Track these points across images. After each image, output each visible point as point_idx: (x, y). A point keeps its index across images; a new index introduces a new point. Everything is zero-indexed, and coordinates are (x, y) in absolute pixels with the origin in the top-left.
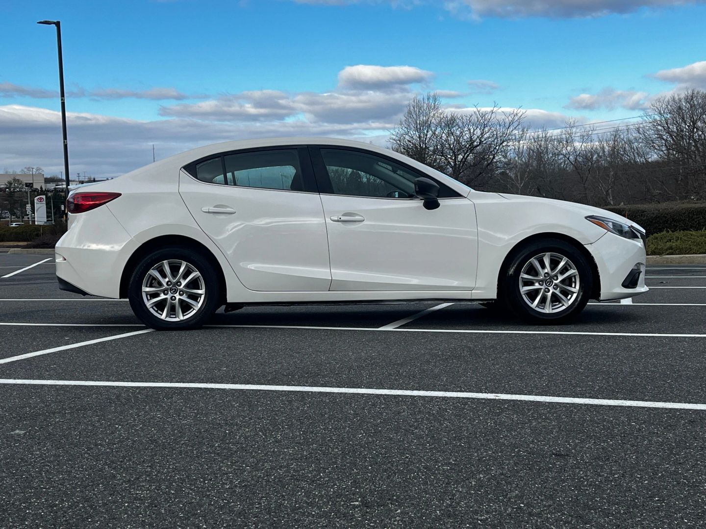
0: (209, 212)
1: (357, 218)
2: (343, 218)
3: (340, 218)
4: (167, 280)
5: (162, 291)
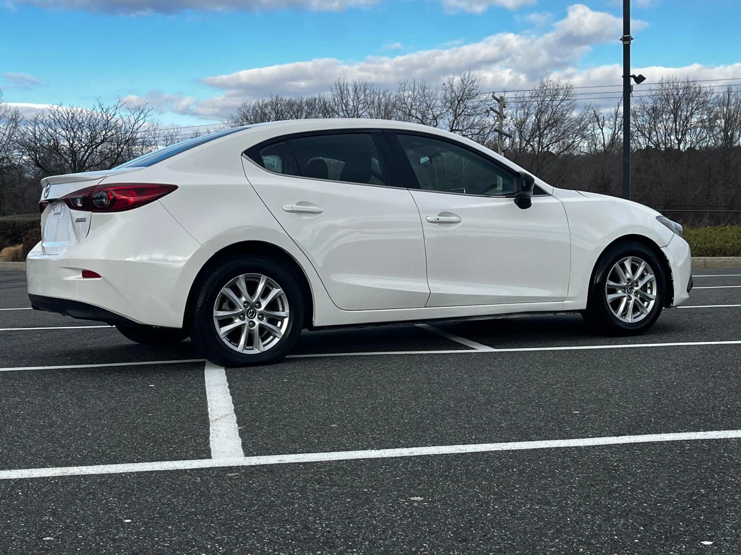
0: (292, 211)
1: (453, 218)
2: (442, 218)
3: (438, 219)
4: (244, 299)
5: (238, 315)
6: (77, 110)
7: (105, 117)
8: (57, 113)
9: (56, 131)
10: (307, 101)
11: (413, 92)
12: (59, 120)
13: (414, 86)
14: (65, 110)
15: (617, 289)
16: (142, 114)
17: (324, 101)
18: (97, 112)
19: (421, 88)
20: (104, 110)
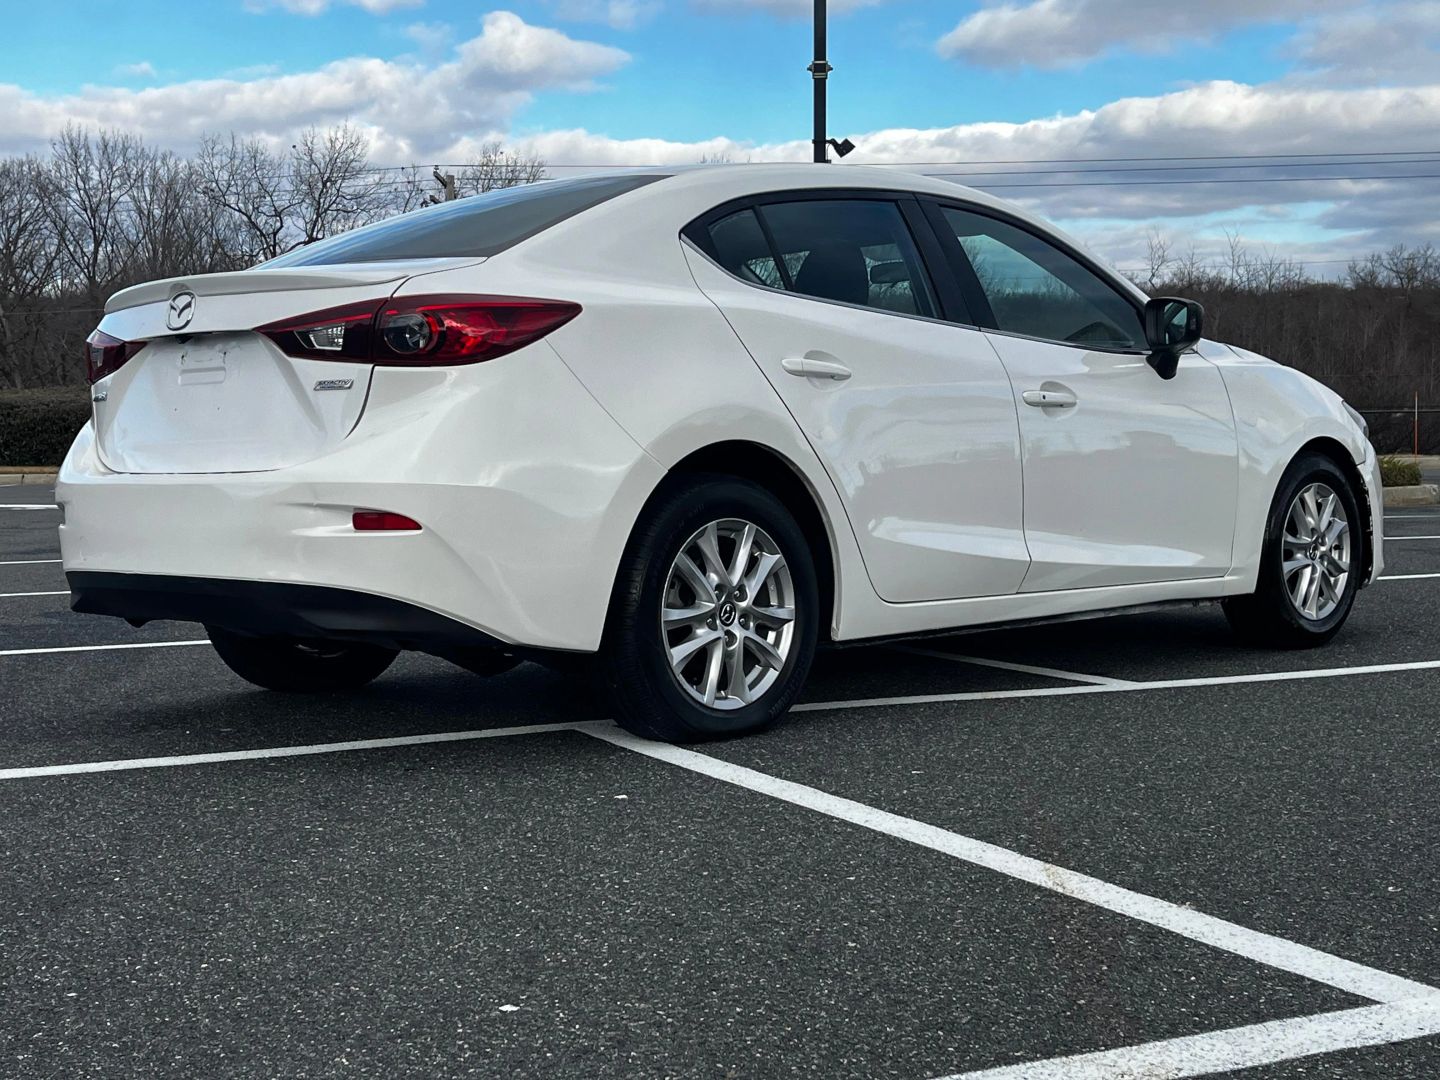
0: (800, 373)
1: (1064, 396)
2: (1049, 396)
3: (1044, 397)
4: (714, 578)
5: (700, 620)
11: (232, 159)
13: (234, 145)
15: (1295, 551)
17: (38, 168)
19: (248, 151)
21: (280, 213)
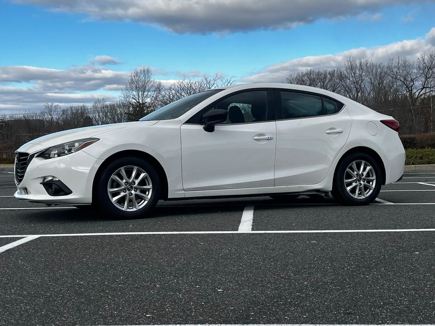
6: (193, 83)
7: (208, 86)
8: (182, 84)
9: (181, 94)
10: (329, 72)
11: (398, 64)
12: (183, 88)
13: (399, 60)
14: (186, 82)
16: (229, 83)
17: (340, 72)
18: (204, 83)
19: (403, 62)
20: (208, 82)
21: (413, 80)
